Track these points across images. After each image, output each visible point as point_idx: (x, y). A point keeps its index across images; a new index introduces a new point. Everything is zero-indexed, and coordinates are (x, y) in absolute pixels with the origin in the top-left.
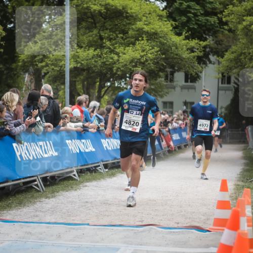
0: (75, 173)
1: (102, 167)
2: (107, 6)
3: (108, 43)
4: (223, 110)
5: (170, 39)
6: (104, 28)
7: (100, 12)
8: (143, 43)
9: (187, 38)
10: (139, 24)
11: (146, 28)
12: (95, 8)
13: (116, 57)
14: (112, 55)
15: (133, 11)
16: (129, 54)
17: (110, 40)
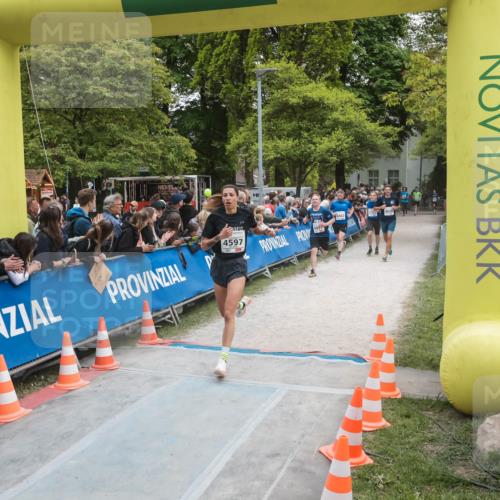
0: (268, 271)
1: (295, 259)
2: (305, 99)
3: (306, 134)
4: (427, 178)
5: (365, 127)
6: (302, 118)
7: (298, 103)
8: (339, 133)
9: (381, 125)
10: (336, 115)
11: (342, 118)
12: (294, 101)
13: (313, 148)
14: (310, 145)
15: (330, 102)
16: (325, 144)
17: (308, 130)
